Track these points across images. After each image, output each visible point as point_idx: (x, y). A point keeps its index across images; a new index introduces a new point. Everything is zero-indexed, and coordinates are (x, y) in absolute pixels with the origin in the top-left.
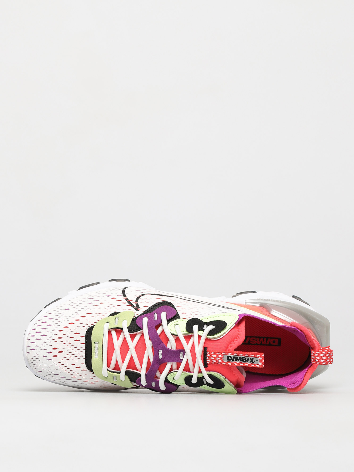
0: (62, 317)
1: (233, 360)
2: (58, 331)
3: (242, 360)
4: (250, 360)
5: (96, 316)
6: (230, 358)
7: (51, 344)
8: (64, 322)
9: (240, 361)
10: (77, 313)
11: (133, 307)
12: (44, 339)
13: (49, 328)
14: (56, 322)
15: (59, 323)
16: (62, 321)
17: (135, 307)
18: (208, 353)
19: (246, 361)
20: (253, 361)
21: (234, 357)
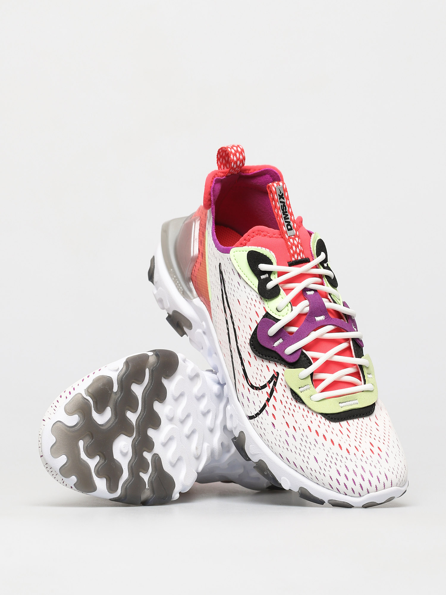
0: (329, 459)
1: (289, 222)
2: (350, 454)
3: (285, 211)
4: (282, 200)
5: (308, 420)
6: (289, 227)
7: (369, 458)
8: (335, 453)
9: (287, 213)
10: (316, 444)
11: (275, 384)
12: (367, 467)
13: (351, 466)
14: (338, 463)
15: (339, 458)
16: (335, 456)
17: (274, 381)
18: (293, 259)
19: (284, 206)
20: (281, 194)
21: (286, 222)
